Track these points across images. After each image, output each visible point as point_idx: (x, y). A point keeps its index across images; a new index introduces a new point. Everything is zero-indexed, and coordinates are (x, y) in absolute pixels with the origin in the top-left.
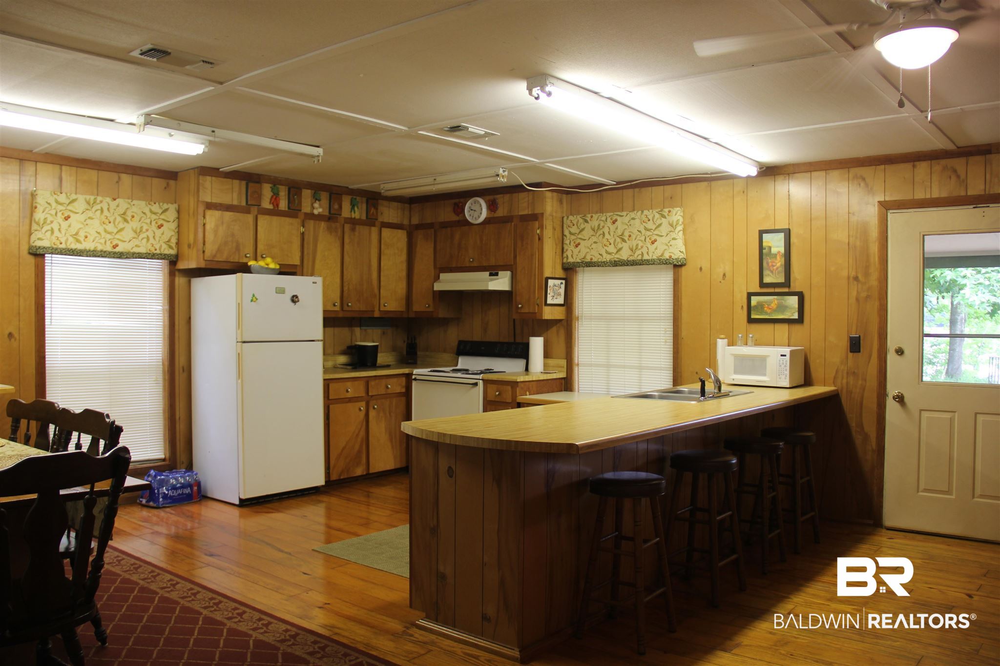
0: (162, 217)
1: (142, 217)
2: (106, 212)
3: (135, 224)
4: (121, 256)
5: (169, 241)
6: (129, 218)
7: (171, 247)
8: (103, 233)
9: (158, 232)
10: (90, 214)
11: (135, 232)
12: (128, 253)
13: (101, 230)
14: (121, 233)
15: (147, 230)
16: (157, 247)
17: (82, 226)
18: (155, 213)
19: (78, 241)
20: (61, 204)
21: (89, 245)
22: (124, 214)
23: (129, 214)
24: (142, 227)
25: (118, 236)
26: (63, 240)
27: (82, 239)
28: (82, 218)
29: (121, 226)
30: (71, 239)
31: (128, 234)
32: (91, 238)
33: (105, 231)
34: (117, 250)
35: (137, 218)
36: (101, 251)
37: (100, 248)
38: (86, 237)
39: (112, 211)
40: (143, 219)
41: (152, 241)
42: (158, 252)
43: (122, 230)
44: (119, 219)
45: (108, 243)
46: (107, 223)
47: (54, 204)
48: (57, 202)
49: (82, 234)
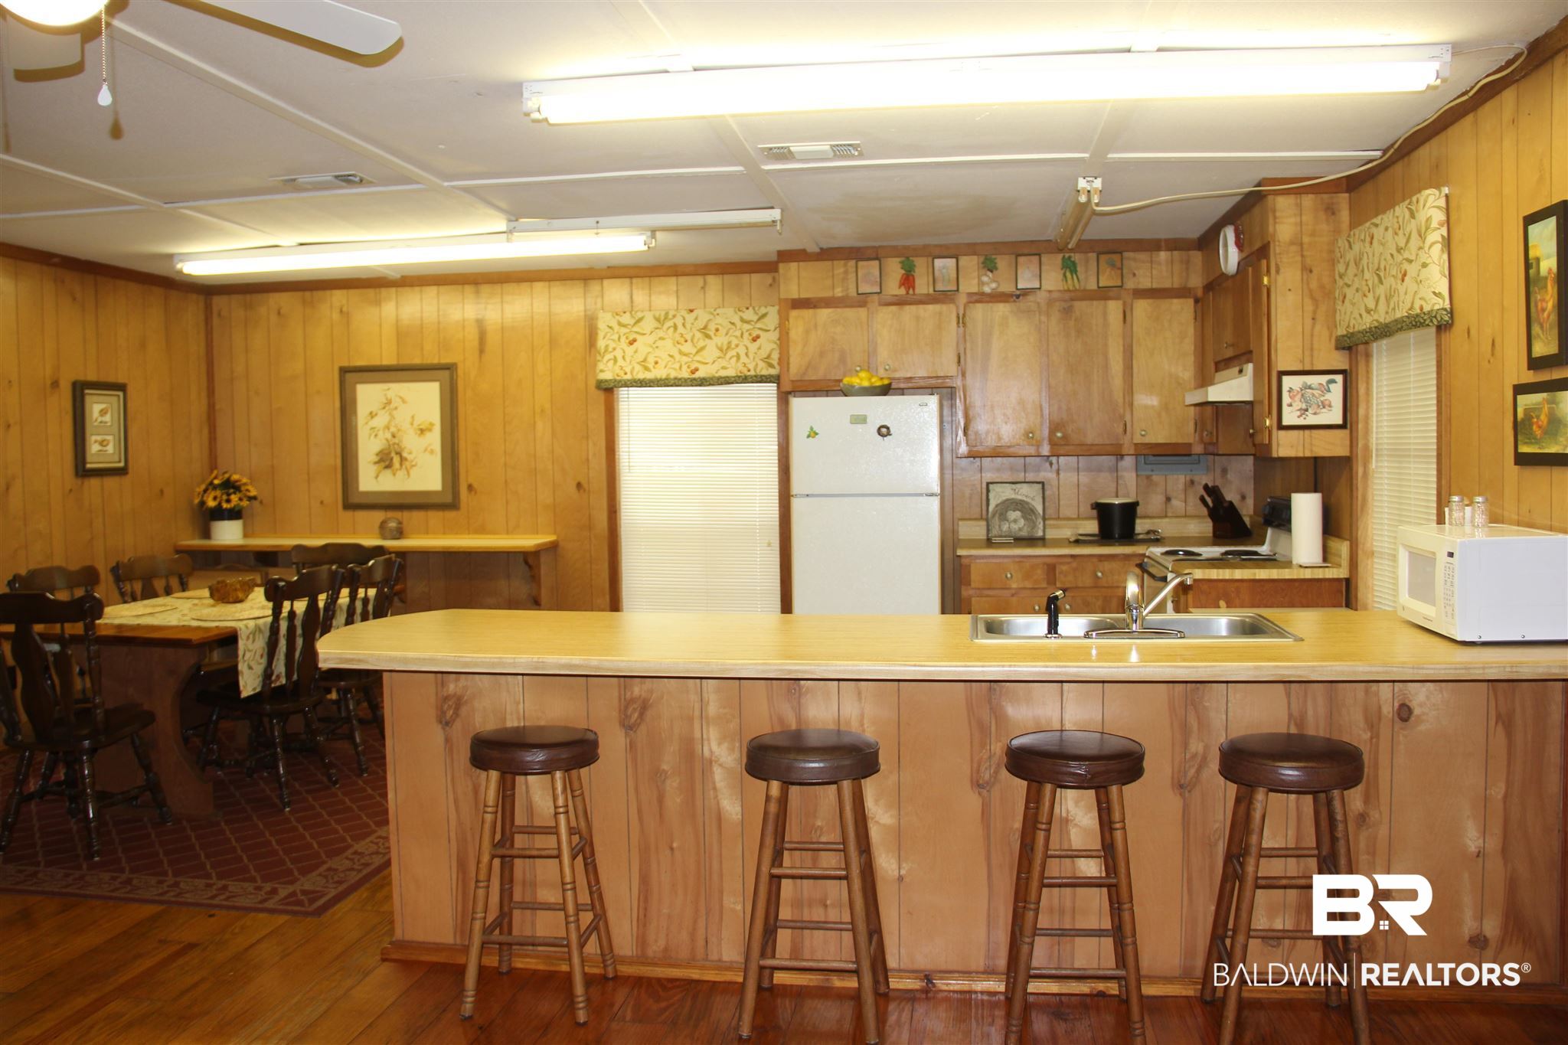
0: (759, 325)
1: (730, 329)
2: (681, 329)
3: (721, 340)
4: (703, 382)
5: (769, 357)
6: (711, 333)
7: (771, 366)
8: (677, 356)
9: (753, 347)
10: (661, 333)
11: (721, 350)
12: (712, 379)
13: (675, 352)
14: (701, 353)
15: (737, 346)
16: (751, 366)
17: (651, 350)
18: (748, 322)
19: (647, 369)
20: (625, 326)
21: (659, 373)
22: (705, 328)
23: (712, 327)
24: (730, 343)
25: (697, 358)
26: (628, 370)
27: (651, 366)
28: (650, 339)
29: (701, 344)
30: (638, 368)
31: (711, 352)
32: (662, 364)
33: (681, 353)
34: (697, 375)
35: (723, 331)
36: (675, 378)
37: (673, 374)
38: (656, 363)
39: (688, 326)
40: (731, 331)
41: (743, 359)
42: (752, 373)
43: (702, 349)
44: (698, 335)
45: (684, 367)
46: (683, 342)
47: (616, 327)
48: (620, 324)
49: (651, 360)
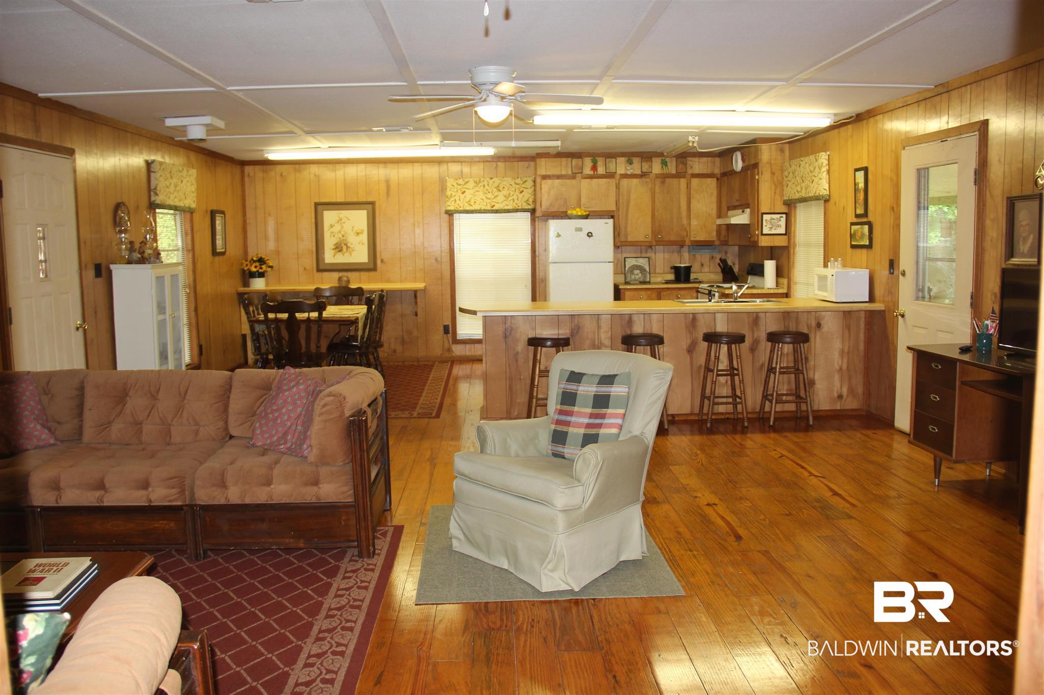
0: (523, 186)
1: (509, 187)
2: (487, 187)
3: (505, 192)
4: (497, 212)
5: (528, 200)
6: (501, 189)
7: (529, 204)
8: (485, 199)
9: (520, 196)
10: (477, 189)
11: (505, 197)
12: (501, 210)
13: (484, 197)
14: (496, 198)
15: (513, 195)
16: (520, 205)
17: (472, 196)
18: (518, 184)
19: (470, 205)
20: (460, 185)
21: (477, 207)
22: (498, 186)
23: (501, 186)
24: (510, 194)
25: (494, 200)
26: (461, 205)
27: (472, 204)
28: (472, 191)
29: (496, 194)
30: (466, 204)
31: (501, 198)
32: (478, 203)
33: (487, 198)
34: (494, 208)
35: (506, 188)
36: (484, 210)
37: (483, 208)
38: (475, 202)
39: (490, 185)
41: (516, 201)
42: (520, 208)
43: (497, 196)
44: (495, 190)
45: (488, 205)
46: (488, 193)
47: (456, 185)
48: (458, 184)
49: (473, 201)
